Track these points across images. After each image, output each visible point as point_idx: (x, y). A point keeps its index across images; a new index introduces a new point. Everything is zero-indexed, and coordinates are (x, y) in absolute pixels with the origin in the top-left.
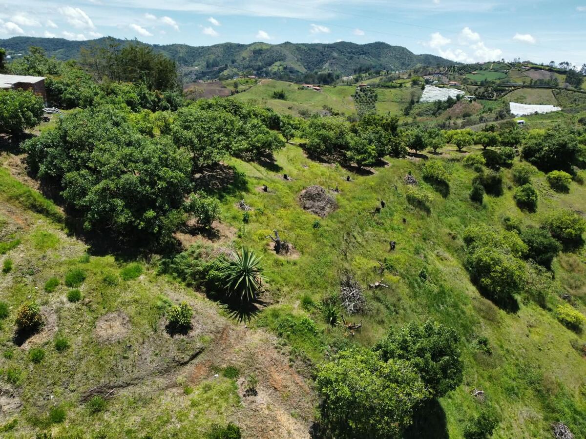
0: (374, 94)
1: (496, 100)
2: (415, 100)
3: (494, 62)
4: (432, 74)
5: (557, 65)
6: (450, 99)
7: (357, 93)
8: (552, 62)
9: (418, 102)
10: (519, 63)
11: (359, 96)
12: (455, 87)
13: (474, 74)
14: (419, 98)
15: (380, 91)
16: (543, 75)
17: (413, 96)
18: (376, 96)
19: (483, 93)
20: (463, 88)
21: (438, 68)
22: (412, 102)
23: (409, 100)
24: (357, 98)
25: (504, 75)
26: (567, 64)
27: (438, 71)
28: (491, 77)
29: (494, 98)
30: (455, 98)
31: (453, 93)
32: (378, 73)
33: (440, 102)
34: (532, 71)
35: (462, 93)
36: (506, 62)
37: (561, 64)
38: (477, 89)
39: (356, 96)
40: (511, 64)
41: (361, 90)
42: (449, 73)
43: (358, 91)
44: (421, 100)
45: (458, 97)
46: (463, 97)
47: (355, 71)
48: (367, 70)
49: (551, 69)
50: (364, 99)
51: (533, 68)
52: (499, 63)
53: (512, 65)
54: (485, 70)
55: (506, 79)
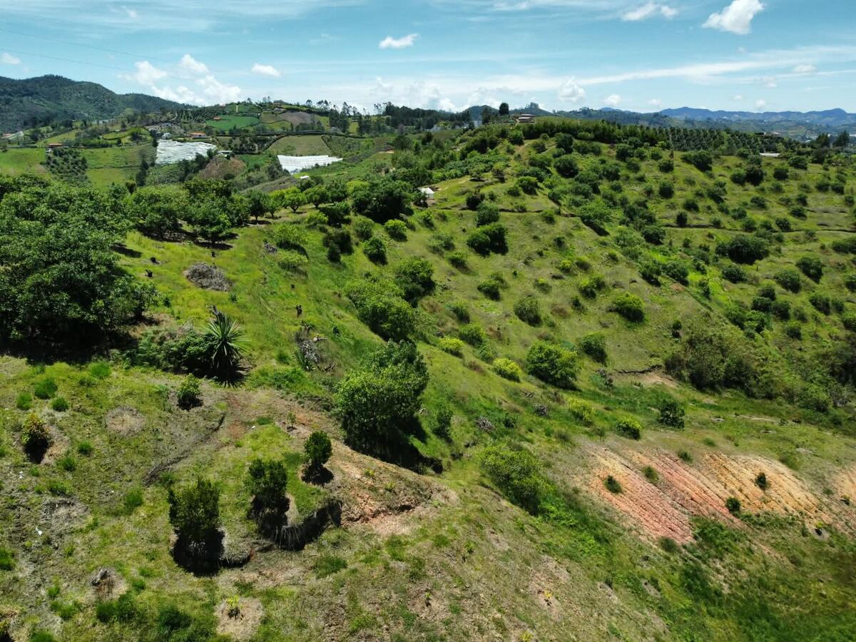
0: (81, 158)
1: (259, 153)
2: (149, 163)
3: (239, 103)
4: (157, 123)
5: (314, 104)
6: (199, 157)
7: (49, 158)
8: (309, 101)
9: (153, 164)
10: (270, 103)
11: (55, 162)
12: (199, 139)
13: (217, 120)
14: (154, 158)
15: (88, 153)
16: (303, 118)
17: (143, 156)
18: (84, 161)
19: (241, 145)
20: (213, 141)
21: (164, 114)
22: (145, 166)
23: (139, 163)
24: (53, 167)
25: (256, 121)
26: (326, 103)
27: (164, 118)
28: (241, 123)
29: (257, 152)
30: (205, 155)
31: (202, 149)
32: (69, 125)
33: (185, 162)
34: (289, 113)
35: (213, 147)
36: (254, 102)
37: (320, 103)
38: (231, 141)
39: (48, 164)
40: (261, 105)
41: (55, 154)
42: (182, 120)
43: (51, 155)
44: (157, 161)
45: (209, 152)
46: (216, 153)
47: (25, 124)
48: (46, 121)
49: (310, 110)
50: (65, 167)
51: (288, 109)
52: (245, 104)
53: (262, 106)
54: (229, 114)
55: (260, 125)
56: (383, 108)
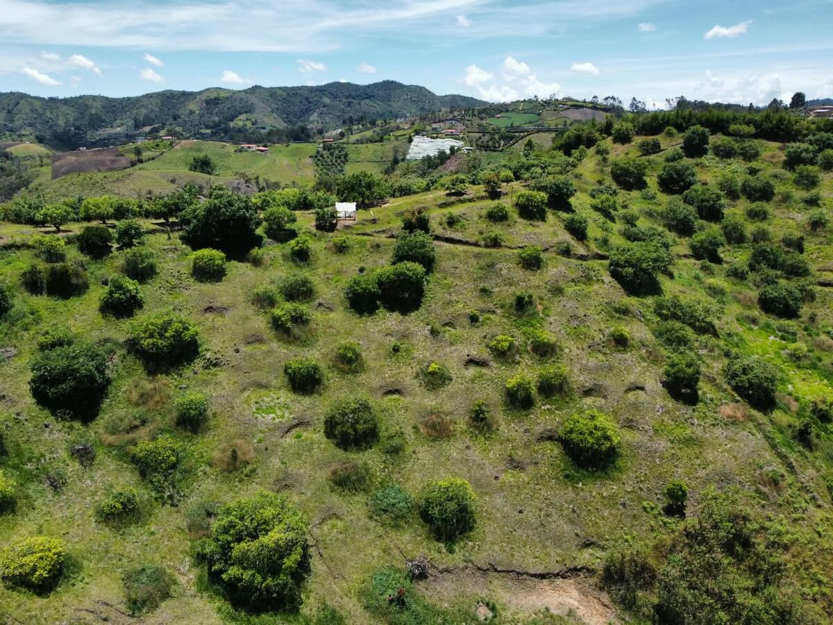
0: (344, 153)
1: (502, 151)
2: (400, 158)
3: (524, 101)
4: (443, 121)
5: (600, 100)
6: (442, 153)
7: (318, 152)
8: (595, 97)
9: (403, 160)
10: (557, 100)
11: (322, 156)
12: (452, 136)
13: (498, 118)
14: (405, 154)
15: (353, 148)
16: (586, 114)
17: (396, 152)
18: (346, 155)
19: (488, 142)
20: (462, 138)
21: (451, 112)
22: (396, 161)
23: (391, 158)
24: (319, 160)
25: (535, 117)
26: (613, 98)
27: (451, 116)
28: (519, 120)
29: (501, 148)
30: (448, 152)
31: (446, 144)
32: (373, 123)
33: (429, 158)
34: (571, 110)
35: (457, 144)
36: (540, 100)
37: (606, 99)
38: (480, 138)
39: (316, 157)
40: (545, 102)
41: (324, 149)
42: (467, 118)
43: (321, 149)
44: (408, 157)
45: (452, 149)
46: (459, 149)
47: (344, 122)
48: (361, 120)
49: (595, 106)
50: (329, 160)
51: (572, 106)
52: (530, 101)
53: (547, 103)
54: (512, 111)
55: (540, 122)
56: (674, 104)
